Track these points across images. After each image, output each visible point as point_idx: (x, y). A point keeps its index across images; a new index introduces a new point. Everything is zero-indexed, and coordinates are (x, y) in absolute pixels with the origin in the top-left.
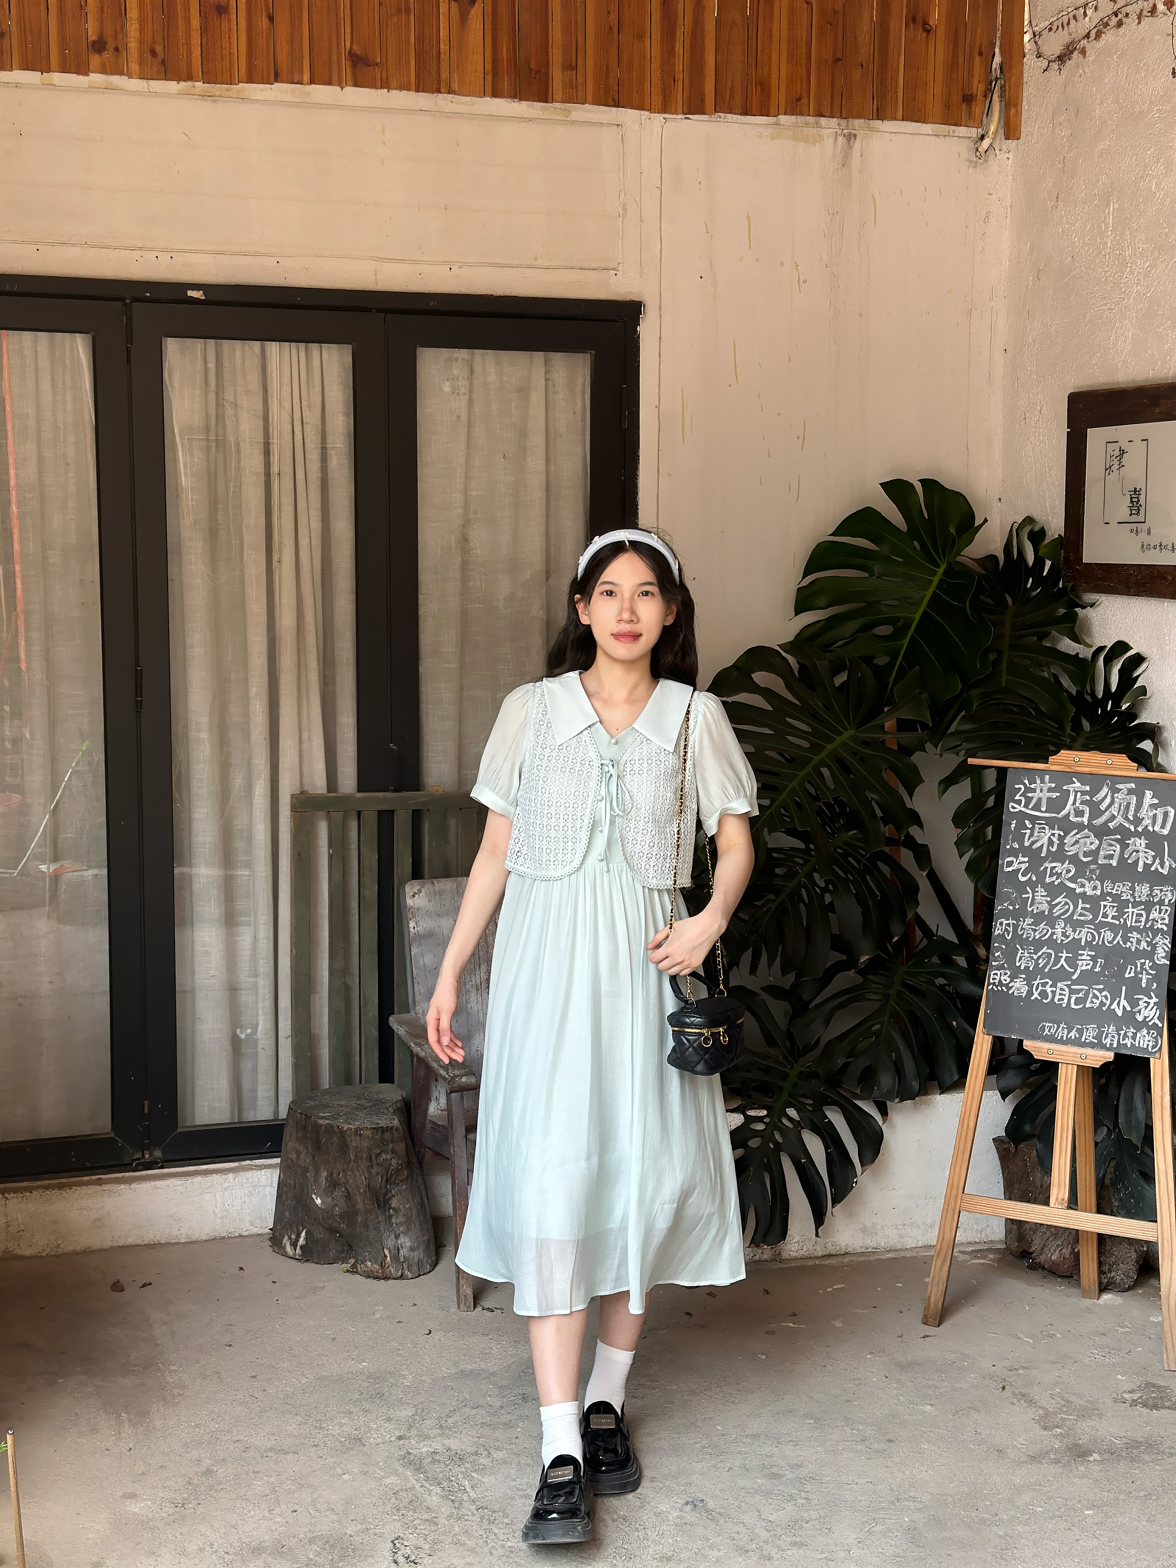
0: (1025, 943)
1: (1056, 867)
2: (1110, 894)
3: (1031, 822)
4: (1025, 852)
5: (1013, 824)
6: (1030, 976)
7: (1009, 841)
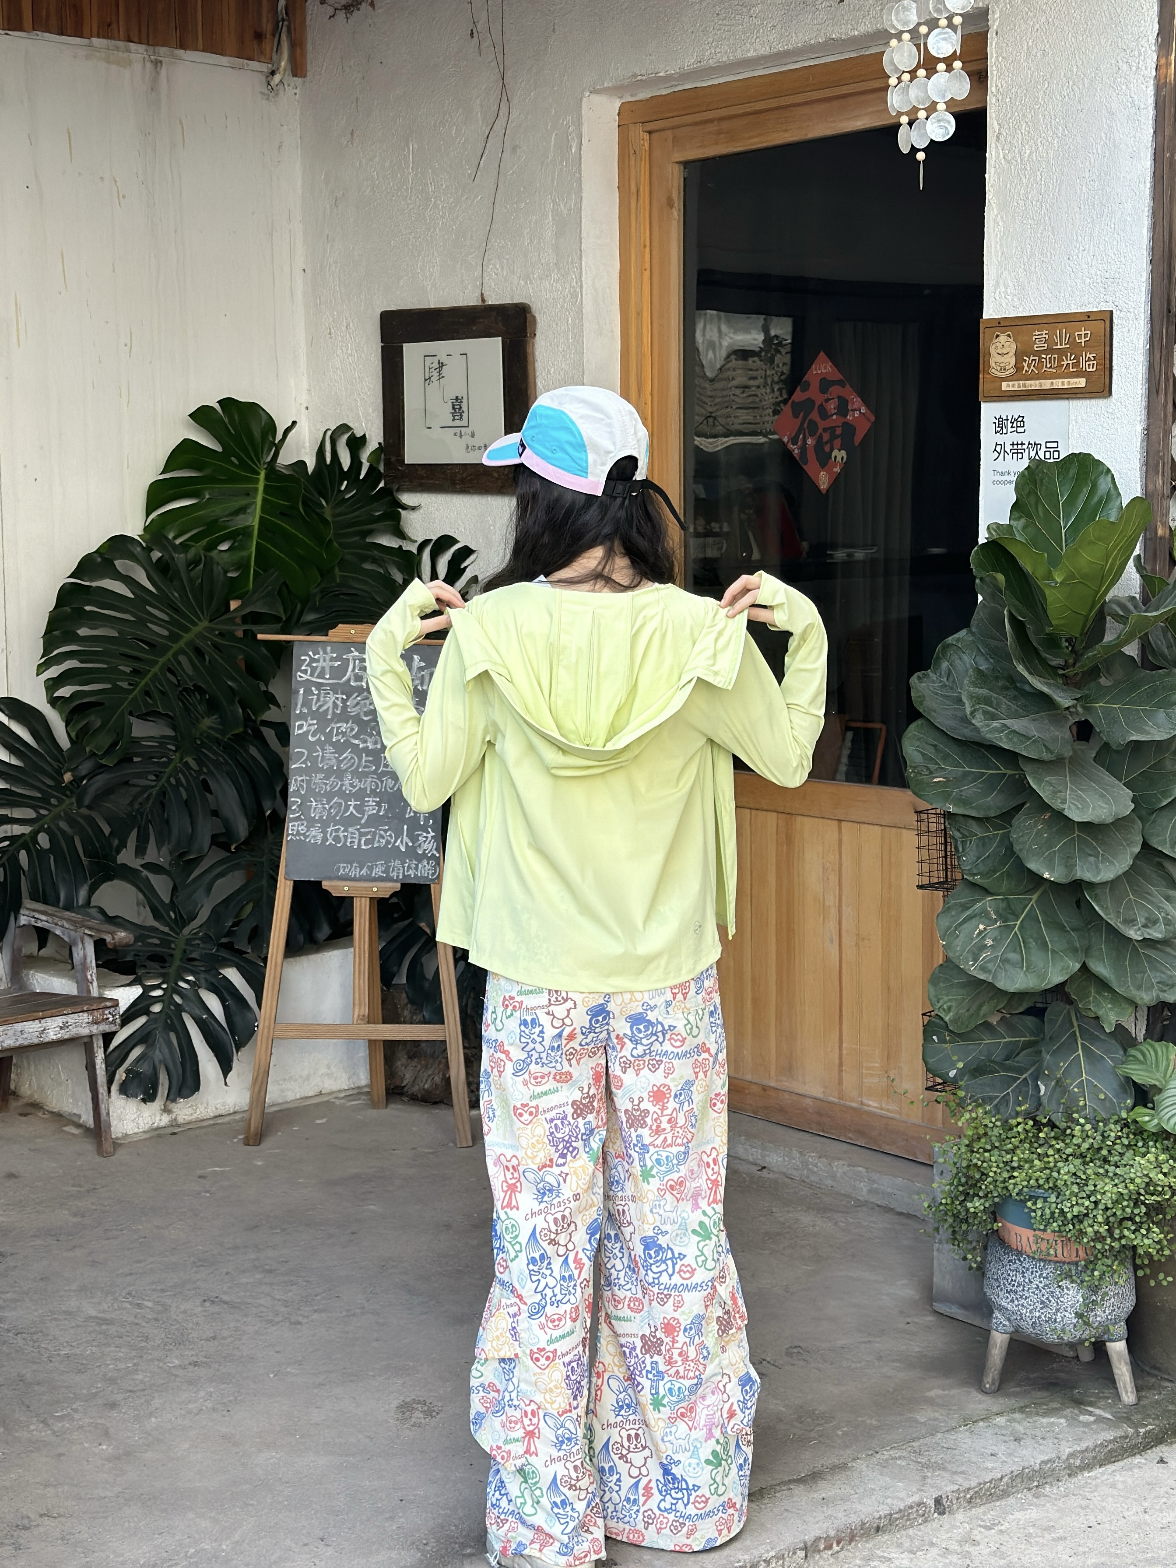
0: (318, 796)
1: (340, 727)
3: (317, 689)
4: (314, 715)
5: (302, 692)
6: (325, 825)
7: (299, 706)
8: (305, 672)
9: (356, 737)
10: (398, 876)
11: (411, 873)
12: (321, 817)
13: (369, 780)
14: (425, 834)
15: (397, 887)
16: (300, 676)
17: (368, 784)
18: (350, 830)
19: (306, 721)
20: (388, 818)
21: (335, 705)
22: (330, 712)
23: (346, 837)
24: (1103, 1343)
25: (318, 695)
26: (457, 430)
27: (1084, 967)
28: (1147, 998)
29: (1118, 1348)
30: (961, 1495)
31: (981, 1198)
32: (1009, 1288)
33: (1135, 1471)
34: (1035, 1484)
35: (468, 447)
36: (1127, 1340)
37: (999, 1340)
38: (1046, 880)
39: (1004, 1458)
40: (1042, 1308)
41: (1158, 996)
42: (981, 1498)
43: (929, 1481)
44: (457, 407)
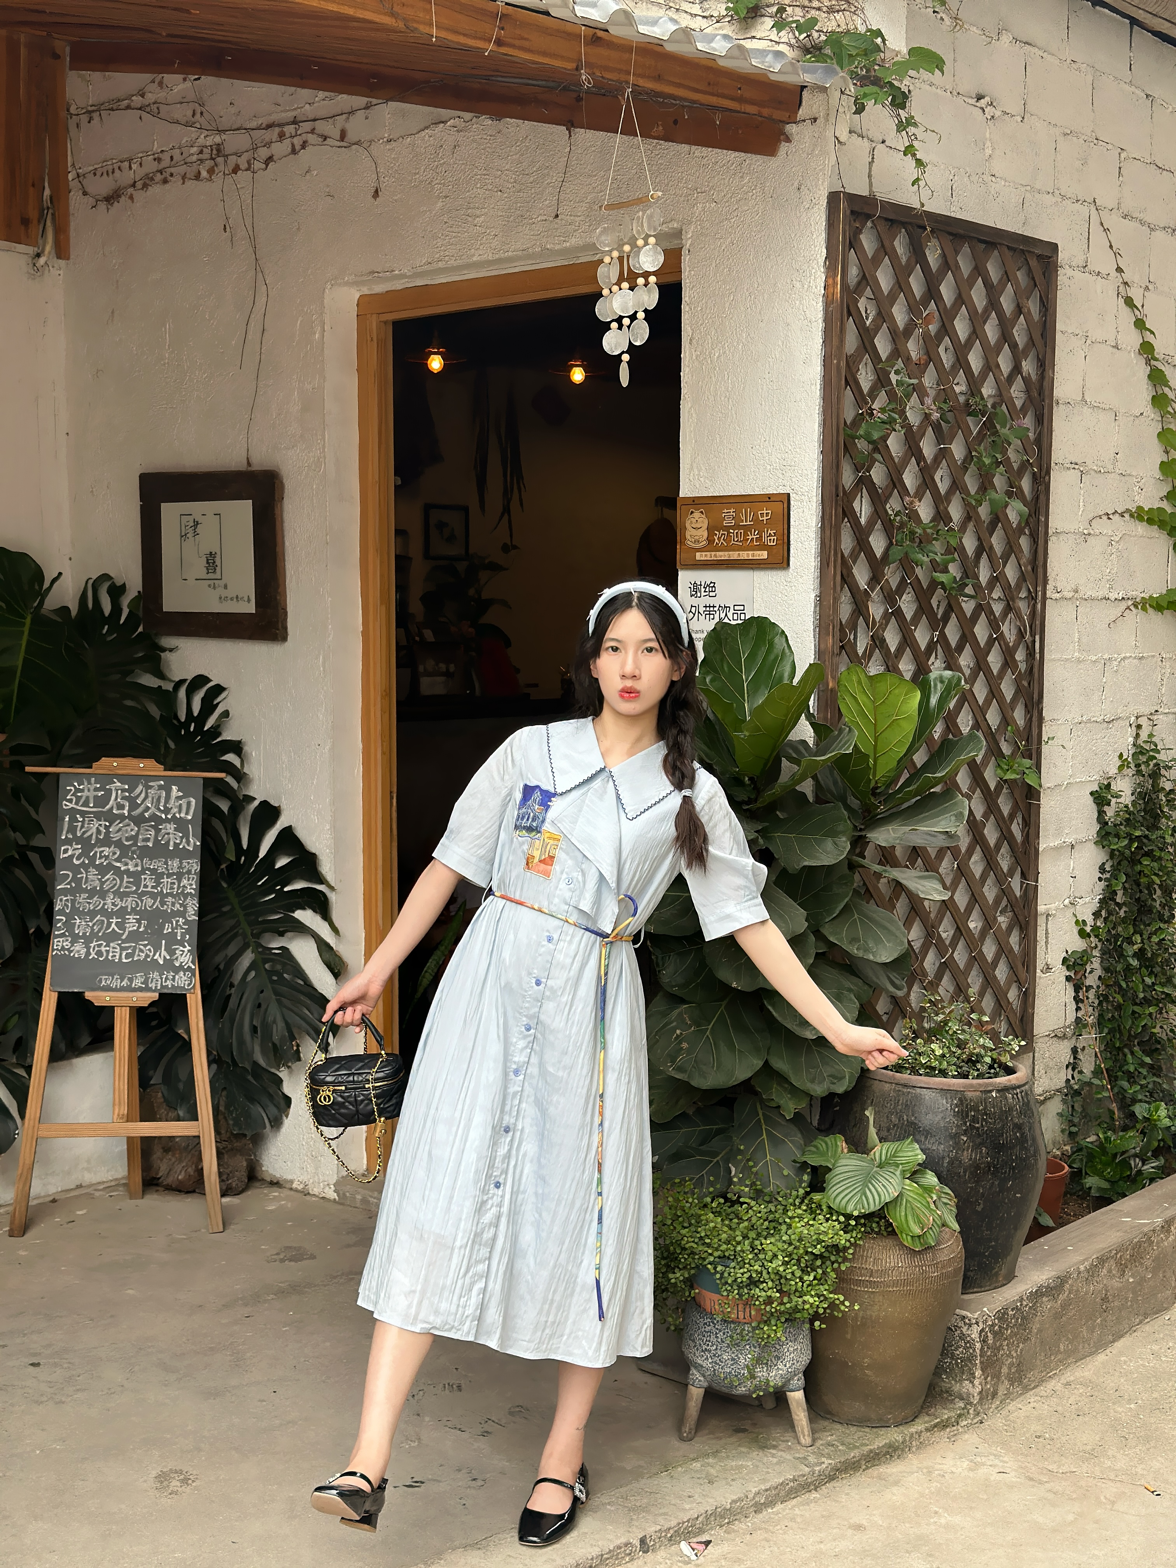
0: (82, 914)
1: (103, 851)
2: (149, 869)
3: (81, 816)
4: (78, 840)
5: (67, 819)
6: (87, 940)
7: (64, 832)
8: (70, 801)
9: (117, 860)
10: (156, 987)
11: (169, 983)
12: (84, 934)
13: (130, 899)
14: (181, 948)
15: (155, 996)
16: (66, 805)
17: (129, 903)
18: (112, 945)
19: (71, 846)
20: (149, 934)
21: (98, 832)
22: (94, 837)
23: (108, 952)
24: (784, 1393)
25: (83, 822)
26: (211, 582)
27: (766, 1064)
28: (819, 1090)
29: (797, 1397)
30: (663, 1534)
31: (680, 1270)
32: (704, 1347)
33: (812, 1505)
34: (726, 1521)
35: (220, 598)
36: (804, 1389)
37: (696, 1393)
38: (734, 989)
39: (699, 1500)
40: (732, 1365)
41: (829, 1089)
42: (679, 1535)
43: (635, 1523)
44: (211, 562)
